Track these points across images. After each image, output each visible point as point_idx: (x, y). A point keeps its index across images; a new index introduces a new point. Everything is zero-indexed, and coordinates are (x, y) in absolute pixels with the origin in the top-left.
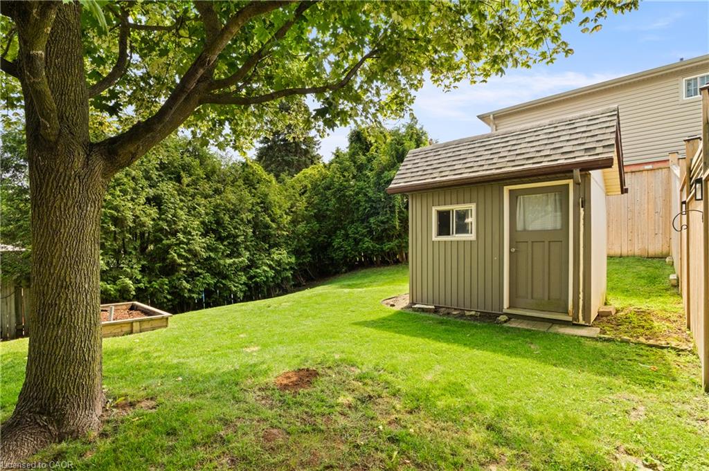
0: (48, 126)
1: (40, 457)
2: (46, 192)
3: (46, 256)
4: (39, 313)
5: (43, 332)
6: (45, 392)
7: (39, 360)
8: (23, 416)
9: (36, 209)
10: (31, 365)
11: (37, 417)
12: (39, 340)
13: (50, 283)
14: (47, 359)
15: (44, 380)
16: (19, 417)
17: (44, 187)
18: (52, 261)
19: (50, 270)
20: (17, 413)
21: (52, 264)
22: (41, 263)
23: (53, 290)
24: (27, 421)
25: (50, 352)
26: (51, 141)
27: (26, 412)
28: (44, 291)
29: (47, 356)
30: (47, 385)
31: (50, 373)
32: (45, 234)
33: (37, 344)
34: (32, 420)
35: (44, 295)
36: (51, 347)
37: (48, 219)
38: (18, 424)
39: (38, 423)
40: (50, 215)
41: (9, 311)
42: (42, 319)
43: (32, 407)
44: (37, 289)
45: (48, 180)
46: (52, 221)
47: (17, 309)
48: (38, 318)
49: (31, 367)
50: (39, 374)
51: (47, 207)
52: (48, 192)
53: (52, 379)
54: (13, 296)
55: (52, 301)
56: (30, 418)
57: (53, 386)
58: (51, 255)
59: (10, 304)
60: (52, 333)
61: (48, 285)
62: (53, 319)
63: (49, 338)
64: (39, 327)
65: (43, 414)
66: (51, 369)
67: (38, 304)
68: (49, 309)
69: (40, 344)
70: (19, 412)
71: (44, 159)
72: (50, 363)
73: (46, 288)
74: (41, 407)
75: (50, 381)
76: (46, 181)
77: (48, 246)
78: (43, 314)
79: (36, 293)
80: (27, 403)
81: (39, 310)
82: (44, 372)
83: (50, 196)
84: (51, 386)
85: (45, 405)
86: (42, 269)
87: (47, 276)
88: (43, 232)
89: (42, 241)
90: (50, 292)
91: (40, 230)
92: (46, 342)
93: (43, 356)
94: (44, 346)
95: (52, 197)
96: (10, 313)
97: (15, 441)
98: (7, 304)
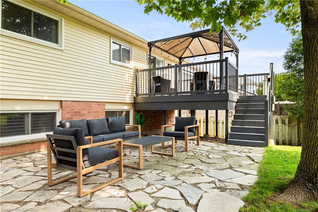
0: (313, 10)
1: (308, 205)
2: (312, 51)
3: (312, 89)
4: (308, 122)
5: (310, 134)
6: (311, 169)
7: (308, 151)
8: (299, 179)
9: (306, 62)
10: (303, 151)
11: (307, 182)
12: (308, 138)
13: (314, 105)
14: (312, 150)
15: (310, 162)
16: (297, 178)
17: (311, 48)
18: (316, 92)
19: (314, 97)
20: (296, 176)
21: (315, 94)
22: (309, 93)
23: (316, 109)
24: (301, 182)
25: (314, 147)
26: (315, 19)
27: (301, 177)
28: (310, 110)
29: (312, 149)
30: (312, 166)
31: (313, 159)
32: (311, 76)
33: (307, 141)
34: (304, 183)
35: (310, 112)
36: (315, 144)
37: (313, 67)
38: (297, 182)
39: (306, 186)
40: (314, 64)
41: (295, 134)
42: (310, 126)
43: (304, 176)
44: (307, 109)
45: (313, 43)
46: (315, 67)
47: (298, 133)
48: (307, 125)
49: (304, 153)
50: (307, 158)
51: (312, 60)
52: (313, 51)
53: (315, 163)
54: (296, 126)
55: (315, 116)
56: (303, 181)
57: (316, 168)
58: (315, 88)
59: (295, 130)
60: (315, 136)
61: (313, 106)
62: (315, 127)
63: (313, 138)
64: (308, 131)
65: (310, 182)
66: (314, 157)
67: (307, 117)
68: (313, 120)
69: (308, 141)
70: (297, 176)
71: (310, 32)
72: (314, 153)
73: (312, 108)
74: (309, 177)
75: (314, 164)
76: (312, 45)
77: (313, 83)
78: (310, 123)
79: (306, 111)
80: (301, 172)
81: (308, 121)
82: (310, 157)
83: (314, 52)
84: (314, 167)
85: (311, 177)
86: (309, 97)
87: (312, 100)
88: (310, 75)
89: (310, 81)
90: (314, 110)
91: (308, 74)
92: (312, 140)
93: (310, 148)
94: (311, 143)
95: (315, 53)
96: (295, 135)
97: (295, 190)
98: (294, 130)
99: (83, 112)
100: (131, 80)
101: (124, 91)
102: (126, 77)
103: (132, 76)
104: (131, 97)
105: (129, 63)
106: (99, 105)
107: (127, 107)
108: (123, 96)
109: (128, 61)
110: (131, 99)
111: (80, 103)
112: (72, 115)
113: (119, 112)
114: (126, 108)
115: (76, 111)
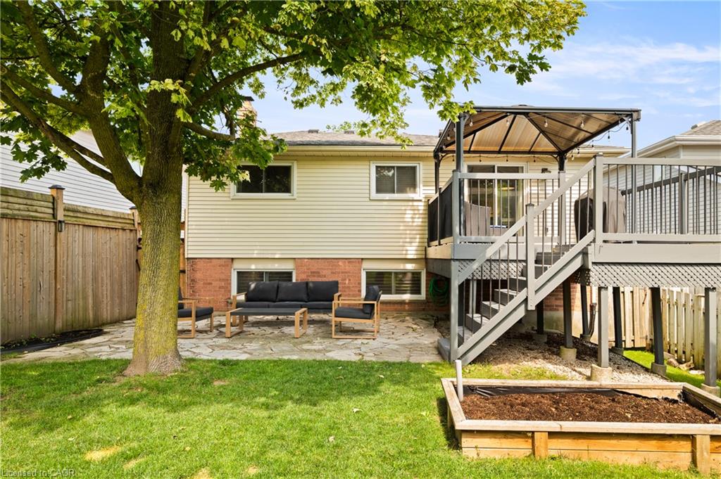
99: (324, 272)
100: (420, 220)
101: (401, 240)
102: (406, 216)
103: (421, 212)
104: (420, 248)
105: (415, 192)
106: (349, 262)
107: (414, 265)
108: (401, 248)
109: (412, 189)
110: (419, 252)
111: (319, 260)
112: (307, 276)
113: (396, 273)
114: (410, 267)
115: (314, 270)
